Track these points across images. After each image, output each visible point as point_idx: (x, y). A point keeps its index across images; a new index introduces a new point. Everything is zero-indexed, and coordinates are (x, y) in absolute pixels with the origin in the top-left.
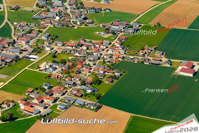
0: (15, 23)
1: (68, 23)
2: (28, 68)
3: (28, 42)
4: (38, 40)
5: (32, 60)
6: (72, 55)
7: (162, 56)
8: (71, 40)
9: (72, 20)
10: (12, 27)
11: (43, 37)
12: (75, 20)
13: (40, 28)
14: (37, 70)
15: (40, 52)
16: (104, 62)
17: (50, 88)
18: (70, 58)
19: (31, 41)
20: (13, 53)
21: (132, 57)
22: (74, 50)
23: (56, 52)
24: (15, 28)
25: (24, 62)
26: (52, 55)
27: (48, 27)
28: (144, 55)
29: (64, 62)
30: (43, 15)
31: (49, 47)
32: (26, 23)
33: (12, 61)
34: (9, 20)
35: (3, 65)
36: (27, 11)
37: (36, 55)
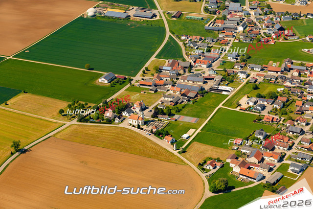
1: (258, 36)
2: (223, 105)
3: (210, 66)
4: (224, 63)
5: (224, 93)
6: (281, 86)
8: (271, 62)
9: (262, 32)
10: (181, 44)
11: (229, 58)
12: (267, 31)
13: (220, 44)
14: (238, 110)
15: (232, 81)
17: (266, 137)
18: (279, 90)
19: (213, 64)
20: (193, 82)
22: (281, 78)
23: (256, 81)
24: (185, 45)
25: (213, 96)
26: (252, 86)
27: (231, 42)
29: (274, 97)
30: (220, 25)
31: (244, 73)
32: (199, 37)
33: (196, 96)
34: (173, 33)
35: (186, 102)
36: (194, 20)
37: (227, 85)
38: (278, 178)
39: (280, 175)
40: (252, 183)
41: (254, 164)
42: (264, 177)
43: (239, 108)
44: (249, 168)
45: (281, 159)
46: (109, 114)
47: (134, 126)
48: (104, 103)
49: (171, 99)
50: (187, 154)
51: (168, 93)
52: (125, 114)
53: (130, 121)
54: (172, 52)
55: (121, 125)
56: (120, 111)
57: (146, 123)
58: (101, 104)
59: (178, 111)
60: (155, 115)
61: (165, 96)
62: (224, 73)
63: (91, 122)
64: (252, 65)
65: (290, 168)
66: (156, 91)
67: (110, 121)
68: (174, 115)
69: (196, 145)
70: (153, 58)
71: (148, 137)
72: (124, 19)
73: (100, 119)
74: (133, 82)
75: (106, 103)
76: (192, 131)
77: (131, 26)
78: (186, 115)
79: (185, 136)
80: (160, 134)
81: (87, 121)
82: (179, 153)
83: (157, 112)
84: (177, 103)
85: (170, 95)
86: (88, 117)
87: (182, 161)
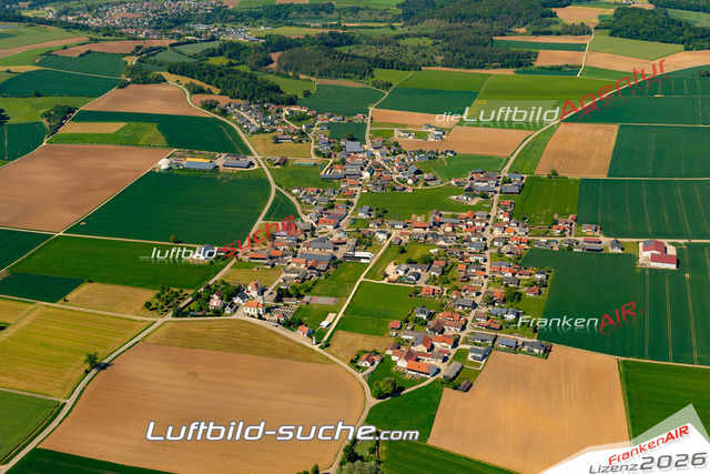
0: (295, 191)
1: (391, 183)
2: (365, 277)
3: (337, 226)
4: (355, 221)
5: (363, 261)
6: (434, 246)
7: (597, 233)
8: (413, 216)
9: (394, 177)
10: (293, 199)
11: (360, 214)
12: (400, 176)
13: (345, 197)
14: (385, 281)
15: (370, 245)
16: (500, 254)
17: (431, 316)
18: (432, 251)
19: (341, 224)
20: (320, 250)
21: (543, 240)
22: (432, 235)
23: (400, 242)
24: (299, 200)
25: (350, 266)
26: (397, 249)
27: (358, 193)
28: (562, 234)
29: (428, 261)
30: (340, 171)
31: (384, 232)
32: (316, 190)
33: (328, 268)
34: (280, 186)
35: (315, 278)
36: (305, 166)
37: (365, 250)
38: (457, 370)
39: (460, 365)
40: (425, 379)
41: (423, 354)
42: (439, 371)
43: (386, 279)
44: (418, 360)
45: (455, 345)
46: (215, 302)
47: (252, 316)
48: (205, 288)
49: (296, 275)
50: (332, 349)
51: (289, 267)
52: (237, 300)
53: (246, 311)
54: (283, 211)
55: (235, 317)
56: (230, 297)
57: (268, 310)
58: (202, 289)
59: (308, 290)
60: (279, 299)
61: (287, 272)
62: (357, 234)
63: (192, 316)
64: (392, 222)
65: (470, 355)
66: (273, 266)
67: (218, 313)
68: (303, 296)
69: (342, 335)
70: (260, 221)
71: (274, 329)
72: (211, 171)
73: (203, 310)
74: (240, 255)
75: (209, 287)
76: (331, 316)
77: (222, 179)
78: (320, 295)
79: (324, 324)
80: (291, 324)
81: (185, 315)
82: (321, 347)
83: (281, 295)
84: (304, 280)
85: (293, 269)
86: (187, 309)
87: (327, 359)
